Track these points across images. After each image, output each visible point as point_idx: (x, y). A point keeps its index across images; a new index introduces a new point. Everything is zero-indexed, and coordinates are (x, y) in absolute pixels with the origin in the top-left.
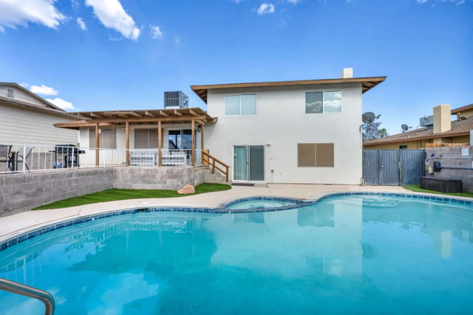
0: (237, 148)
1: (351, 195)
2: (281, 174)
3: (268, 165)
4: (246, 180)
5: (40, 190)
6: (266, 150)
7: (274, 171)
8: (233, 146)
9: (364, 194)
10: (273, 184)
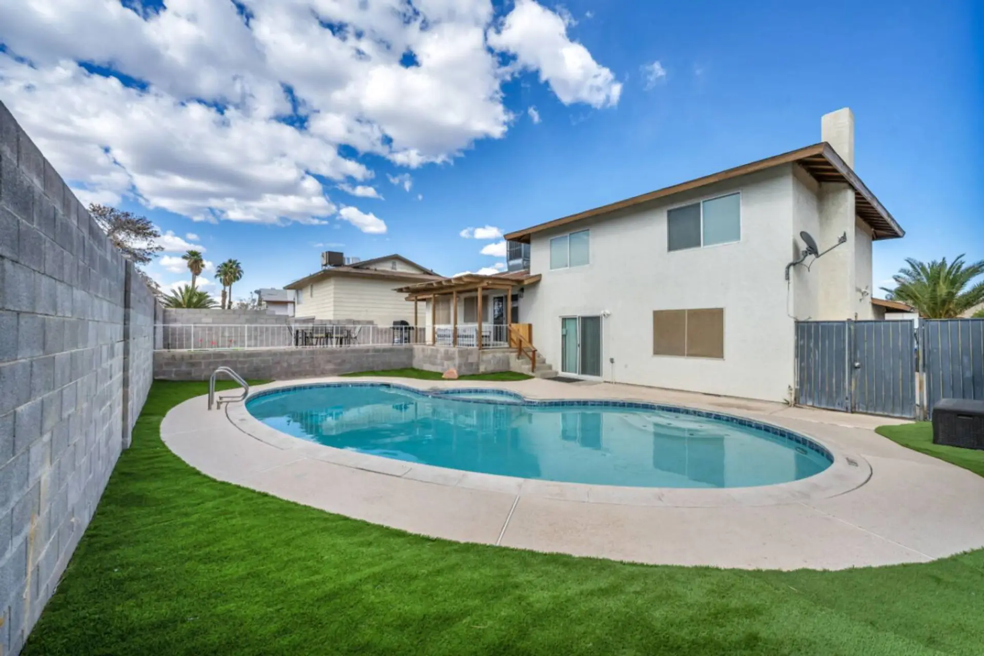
0: (564, 320)
1: (655, 409)
2: (626, 366)
3: (608, 349)
4: (576, 372)
5: (344, 361)
6: (604, 323)
7: (615, 360)
8: (560, 317)
9: (681, 411)
10: (612, 383)
